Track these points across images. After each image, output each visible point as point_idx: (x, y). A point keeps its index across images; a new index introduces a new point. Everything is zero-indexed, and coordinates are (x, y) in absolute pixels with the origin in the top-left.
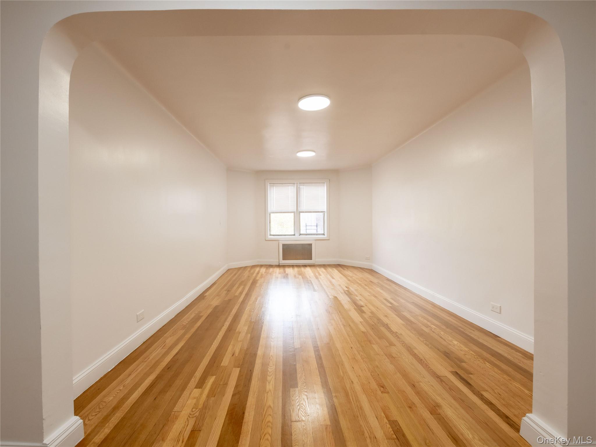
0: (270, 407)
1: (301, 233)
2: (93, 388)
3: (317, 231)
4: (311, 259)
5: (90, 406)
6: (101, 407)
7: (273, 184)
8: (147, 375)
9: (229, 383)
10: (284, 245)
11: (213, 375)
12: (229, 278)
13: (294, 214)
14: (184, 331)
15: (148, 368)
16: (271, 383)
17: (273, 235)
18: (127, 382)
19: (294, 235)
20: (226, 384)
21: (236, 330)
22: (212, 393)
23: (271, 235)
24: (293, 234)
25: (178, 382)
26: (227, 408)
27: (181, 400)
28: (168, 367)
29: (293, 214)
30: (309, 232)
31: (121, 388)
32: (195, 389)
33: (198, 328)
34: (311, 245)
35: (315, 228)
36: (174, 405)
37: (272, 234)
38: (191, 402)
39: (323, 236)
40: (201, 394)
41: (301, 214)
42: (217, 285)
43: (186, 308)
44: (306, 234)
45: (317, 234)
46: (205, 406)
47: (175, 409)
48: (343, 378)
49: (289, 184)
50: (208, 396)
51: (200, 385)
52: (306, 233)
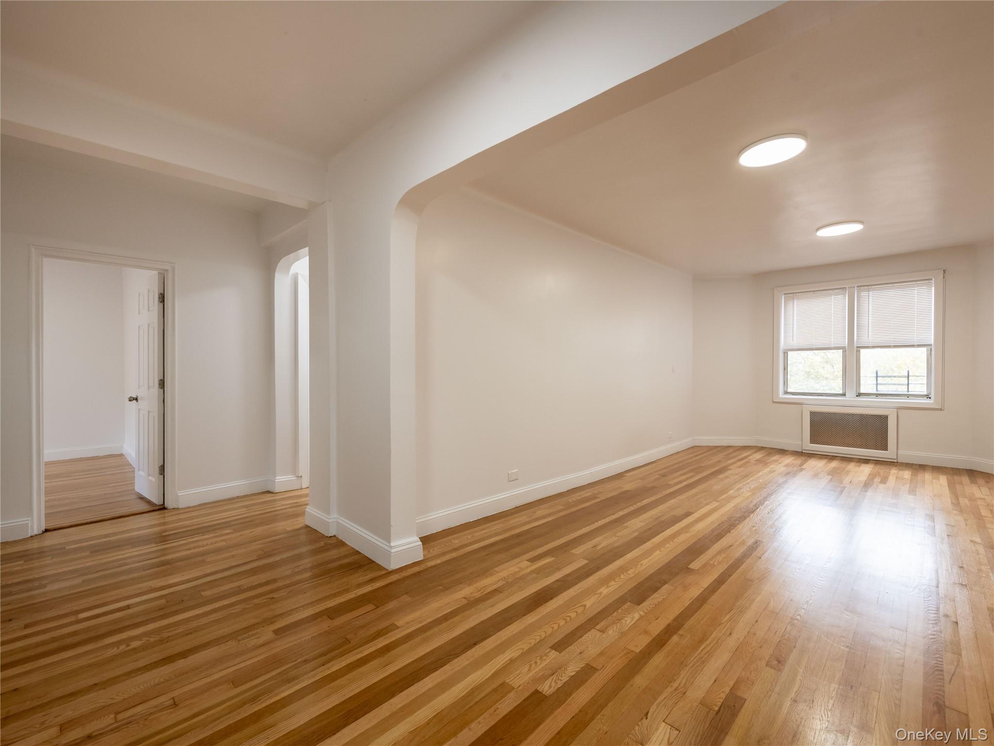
0: (585, 606)
1: (862, 391)
2: (450, 530)
3: (908, 388)
4: (885, 448)
5: (438, 541)
6: (447, 545)
7: (791, 296)
8: (497, 534)
9: (563, 569)
10: (813, 414)
11: (553, 557)
12: (684, 458)
13: (844, 352)
14: (564, 507)
15: (502, 530)
16: (610, 588)
17: (793, 394)
18: (476, 535)
19: (844, 395)
20: (559, 569)
21: (624, 523)
22: (538, 571)
23: (786, 393)
24: (841, 392)
25: (517, 550)
26: (540, 587)
27: (506, 564)
28: (518, 535)
29: (841, 351)
30: (883, 389)
31: (469, 537)
32: (526, 561)
33: (582, 509)
34: (884, 419)
35: (905, 381)
36: (497, 566)
37: (789, 390)
38: (514, 569)
39: (928, 401)
40: (527, 567)
41: (862, 351)
42: (654, 465)
43: (588, 484)
44: (877, 395)
45: (908, 396)
46: (522, 578)
47: (496, 569)
48: (720, 624)
49: (831, 292)
50: (532, 572)
51: (533, 560)
52: (875, 392)
